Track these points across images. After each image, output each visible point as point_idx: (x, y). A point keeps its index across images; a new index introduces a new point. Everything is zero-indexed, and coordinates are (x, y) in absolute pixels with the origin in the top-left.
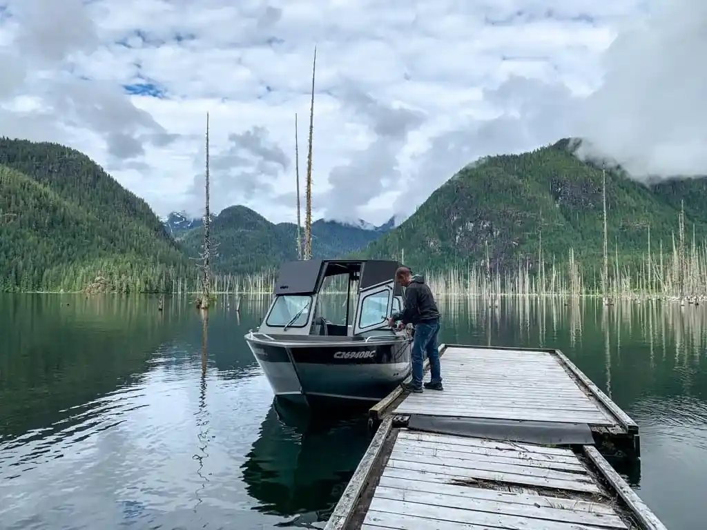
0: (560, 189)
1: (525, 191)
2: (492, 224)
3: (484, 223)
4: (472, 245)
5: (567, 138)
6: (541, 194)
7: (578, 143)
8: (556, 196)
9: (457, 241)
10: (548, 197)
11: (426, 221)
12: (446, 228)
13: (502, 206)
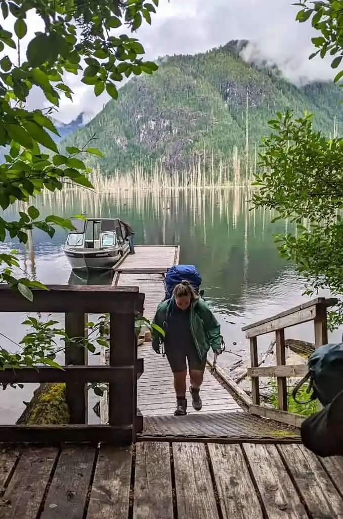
0: (228, 90)
1: (199, 91)
2: (171, 122)
3: (164, 122)
4: (154, 142)
5: (235, 40)
6: (213, 95)
7: (245, 44)
8: (226, 97)
9: (141, 139)
10: (218, 98)
11: (112, 119)
12: (131, 126)
13: (179, 105)
